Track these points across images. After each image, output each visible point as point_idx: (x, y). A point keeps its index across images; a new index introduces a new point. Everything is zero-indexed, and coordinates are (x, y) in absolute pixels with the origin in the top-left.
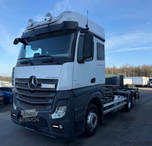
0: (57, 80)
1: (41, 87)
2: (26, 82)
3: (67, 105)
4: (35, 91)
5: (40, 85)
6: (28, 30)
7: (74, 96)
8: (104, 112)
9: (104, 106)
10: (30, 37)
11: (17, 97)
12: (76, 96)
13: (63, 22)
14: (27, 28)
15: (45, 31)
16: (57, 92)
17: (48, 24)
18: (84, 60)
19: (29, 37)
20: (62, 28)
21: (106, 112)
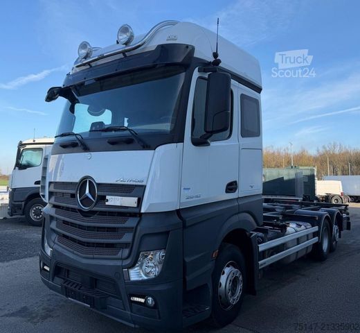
0: (144, 187)
1: (107, 203)
2: (73, 192)
3: (165, 249)
4: (92, 213)
5: (103, 198)
6: (77, 67)
7: (184, 227)
8: (260, 262)
9: (260, 249)
10: (84, 83)
11: (53, 225)
12: (187, 225)
13: (158, 46)
14: (76, 62)
15: (116, 70)
16: (143, 216)
17: (123, 52)
18: (208, 138)
19: (82, 84)
20: (154, 62)
21: (265, 263)
